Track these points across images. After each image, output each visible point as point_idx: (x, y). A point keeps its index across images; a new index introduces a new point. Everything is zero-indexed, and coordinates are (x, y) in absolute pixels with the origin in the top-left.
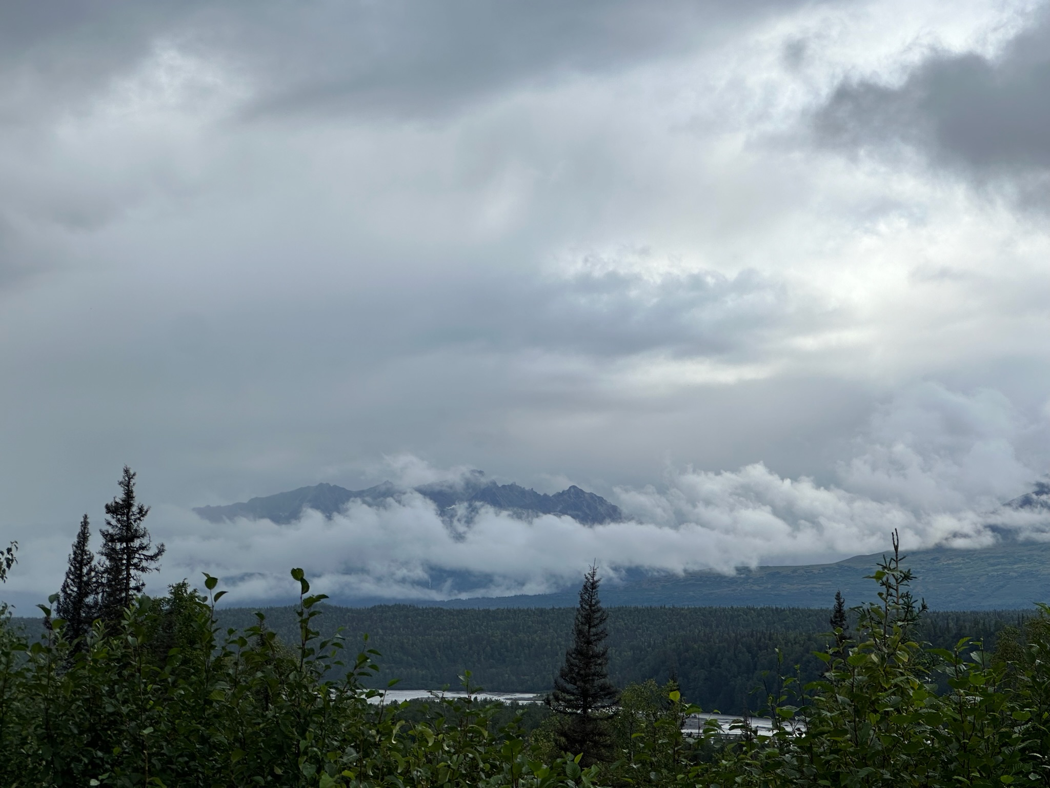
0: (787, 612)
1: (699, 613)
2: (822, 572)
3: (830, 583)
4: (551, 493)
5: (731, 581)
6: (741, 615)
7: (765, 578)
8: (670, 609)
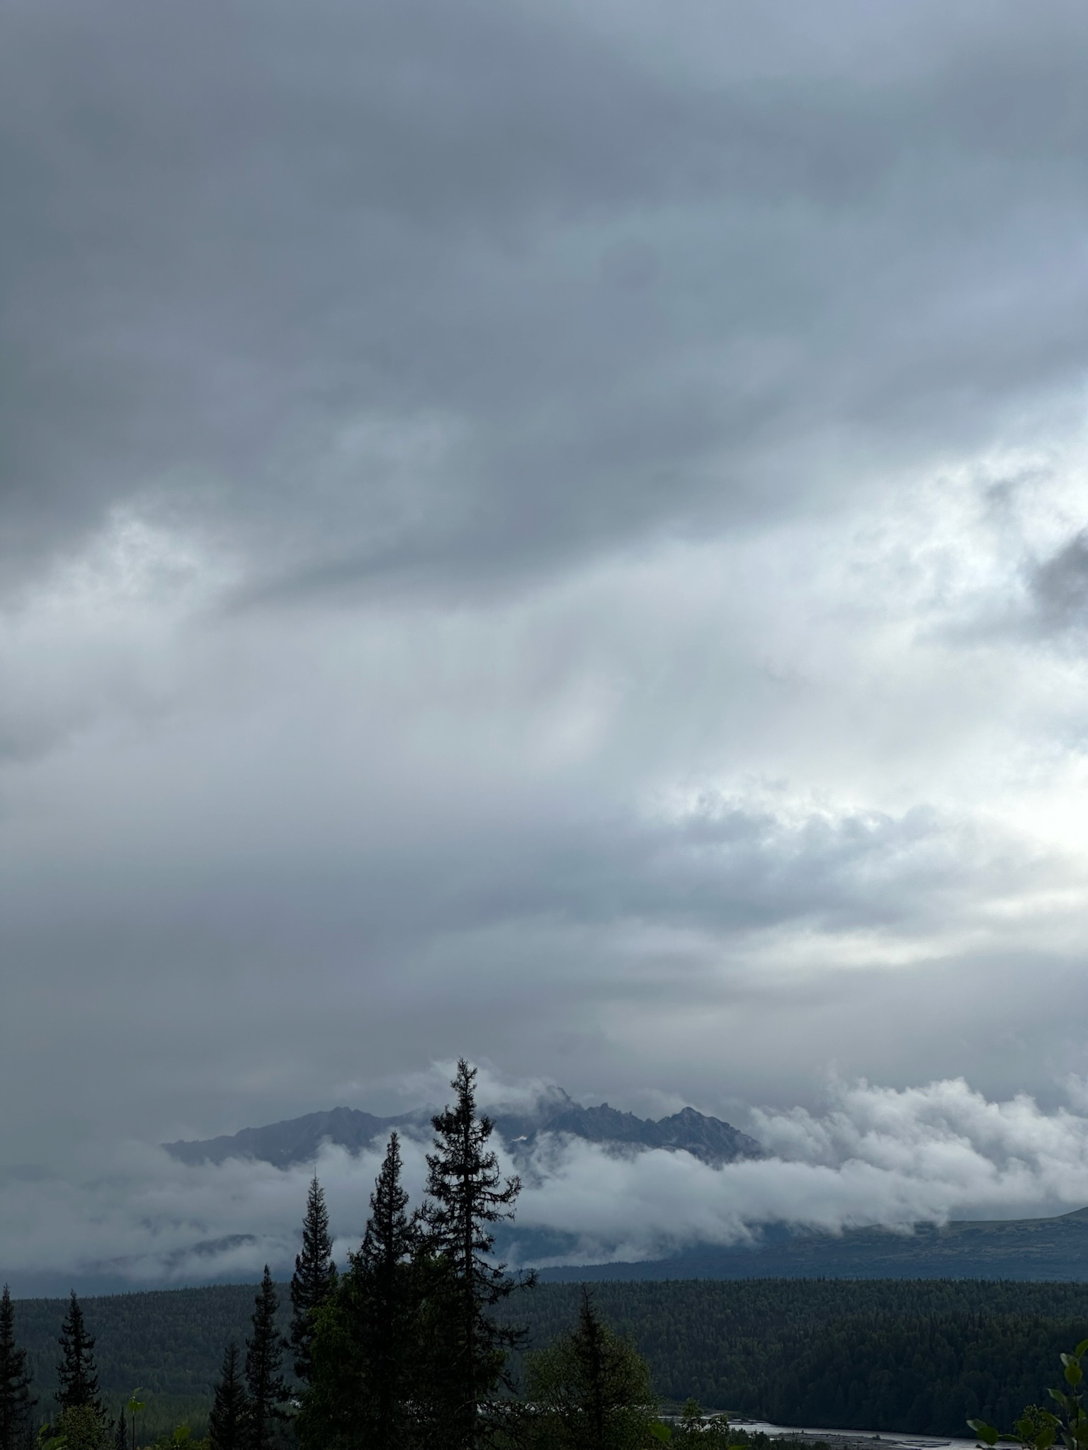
0: (999, 1287)
1: (873, 1289)
2: (1040, 1229)
3: (1052, 1245)
4: (656, 1118)
5: (911, 1243)
6: (932, 1291)
7: (960, 1238)
8: (831, 1282)
